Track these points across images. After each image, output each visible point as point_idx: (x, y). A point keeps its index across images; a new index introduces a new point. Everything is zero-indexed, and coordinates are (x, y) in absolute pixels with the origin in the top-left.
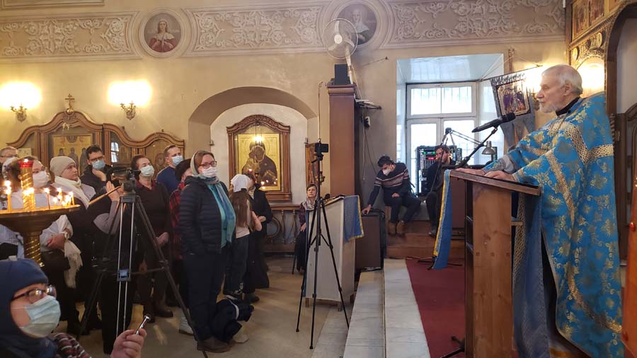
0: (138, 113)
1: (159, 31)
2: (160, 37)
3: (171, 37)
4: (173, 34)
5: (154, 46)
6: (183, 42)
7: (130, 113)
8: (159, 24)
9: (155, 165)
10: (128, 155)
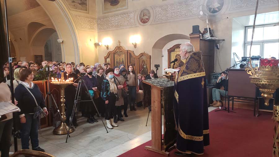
0: (137, 46)
1: (144, 16)
2: (144, 18)
3: (147, 17)
4: (148, 16)
5: (142, 21)
6: (151, 19)
7: (135, 46)
8: (144, 13)
9: (142, 65)
10: (134, 61)
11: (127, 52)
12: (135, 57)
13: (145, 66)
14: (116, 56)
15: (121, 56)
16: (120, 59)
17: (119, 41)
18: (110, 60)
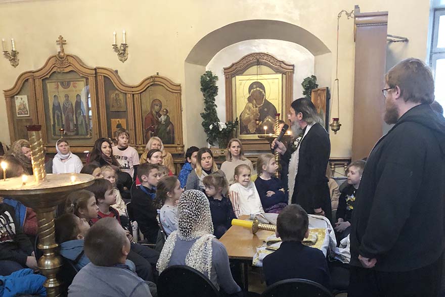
7: (123, 55)
9: (152, 112)
10: (122, 101)
11: (96, 73)
12: (123, 88)
13: (163, 118)
14: (50, 86)
15: (71, 87)
16: (67, 96)
17: (61, 38)
18: (26, 102)
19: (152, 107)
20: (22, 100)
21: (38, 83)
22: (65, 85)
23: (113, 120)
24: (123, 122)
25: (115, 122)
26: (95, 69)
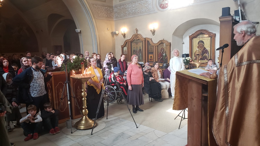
0: (156, 33)
1: (163, 1)
2: (163, 3)
3: (167, 2)
5: (161, 7)
9: (161, 52)
10: (152, 49)
11: (145, 40)
12: (153, 44)
13: (164, 54)
14: (133, 44)
16: (137, 47)
17: (136, 29)
18: (126, 49)
19: (161, 51)
20: (125, 49)
21: (130, 43)
22: (137, 43)
23: (149, 55)
24: (152, 55)
25: (150, 55)
26: (145, 38)
